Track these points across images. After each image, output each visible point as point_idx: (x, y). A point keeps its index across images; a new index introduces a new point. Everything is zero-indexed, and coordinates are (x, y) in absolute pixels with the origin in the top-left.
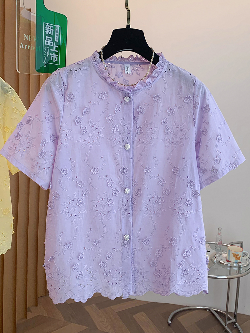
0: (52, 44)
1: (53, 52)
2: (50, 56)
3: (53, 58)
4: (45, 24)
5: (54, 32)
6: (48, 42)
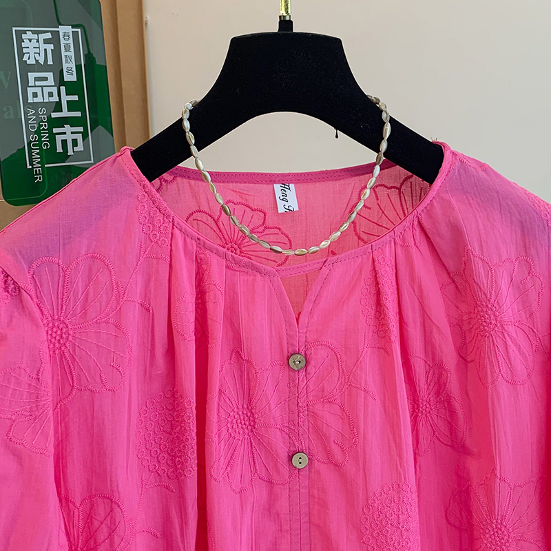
0: (55, 94)
1: (62, 122)
2: (52, 137)
3: (64, 142)
4: (19, 34)
5: (57, 53)
6: (38, 90)
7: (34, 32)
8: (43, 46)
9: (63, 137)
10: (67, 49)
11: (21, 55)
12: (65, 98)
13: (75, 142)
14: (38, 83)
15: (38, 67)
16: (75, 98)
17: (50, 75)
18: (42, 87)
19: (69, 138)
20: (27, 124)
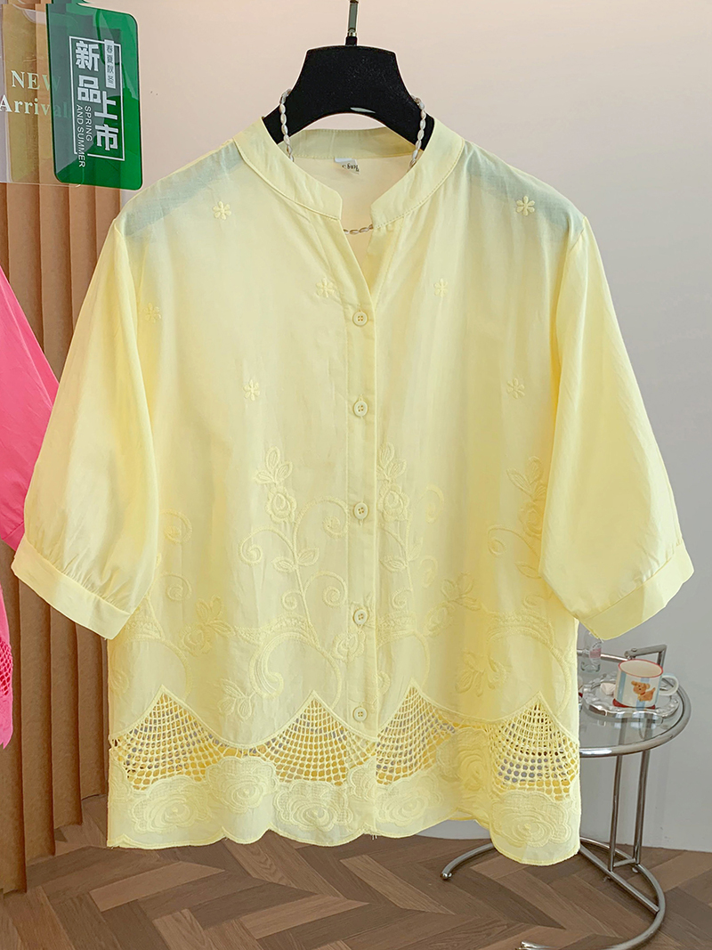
0: (98, 96)
1: (101, 121)
2: (94, 132)
3: (103, 138)
4: (75, 41)
5: (102, 60)
6: (86, 91)
7: (85, 42)
8: (92, 55)
9: (103, 134)
10: (110, 61)
11: (75, 59)
12: (106, 102)
13: (111, 140)
14: (86, 85)
15: (86, 72)
16: (114, 103)
17: (95, 80)
18: (89, 89)
19: (107, 136)
20: (76, 118)
